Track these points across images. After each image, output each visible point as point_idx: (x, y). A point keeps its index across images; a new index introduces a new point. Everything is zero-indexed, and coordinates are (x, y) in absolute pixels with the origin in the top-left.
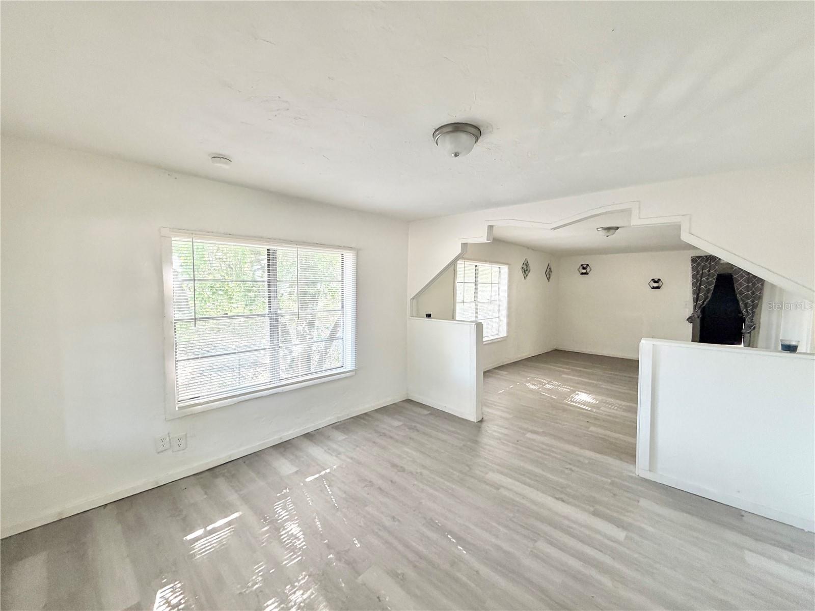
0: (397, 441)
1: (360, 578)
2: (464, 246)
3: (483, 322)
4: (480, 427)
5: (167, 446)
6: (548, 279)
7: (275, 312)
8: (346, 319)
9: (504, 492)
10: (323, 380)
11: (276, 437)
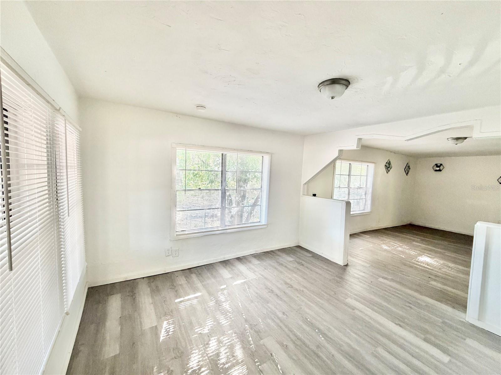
0: (290, 269)
1: (262, 341)
2: (341, 151)
3: (351, 201)
4: (345, 269)
5: (170, 253)
6: (407, 174)
7: (224, 188)
8: (263, 194)
9: (357, 312)
10: (248, 228)
11: (221, 257)
